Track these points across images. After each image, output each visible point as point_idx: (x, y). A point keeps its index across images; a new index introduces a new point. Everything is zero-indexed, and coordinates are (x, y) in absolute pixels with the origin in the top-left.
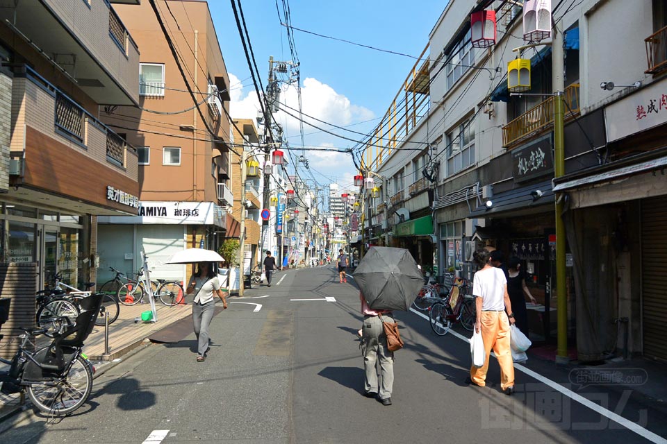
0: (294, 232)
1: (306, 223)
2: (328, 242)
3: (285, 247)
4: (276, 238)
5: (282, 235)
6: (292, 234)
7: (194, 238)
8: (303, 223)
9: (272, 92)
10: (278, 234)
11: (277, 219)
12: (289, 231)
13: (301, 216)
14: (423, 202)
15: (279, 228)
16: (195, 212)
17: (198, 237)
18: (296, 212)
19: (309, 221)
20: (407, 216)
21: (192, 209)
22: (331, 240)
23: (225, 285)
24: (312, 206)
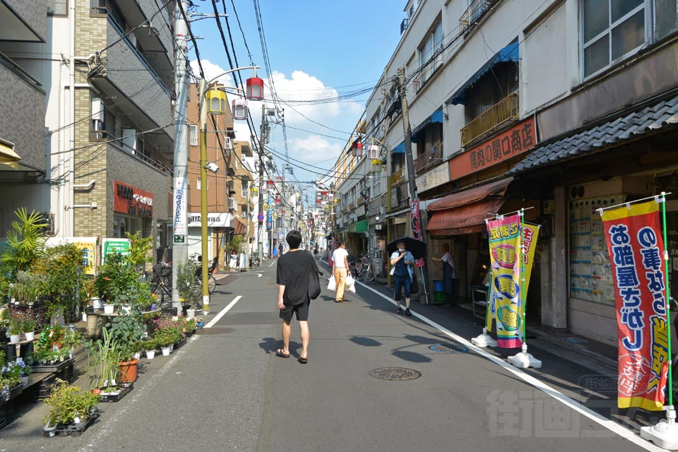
0: (281, 227)
1: (292, 219)
2: (313, 234)
3: (275, 240)
4: (267, 233)
5: (272, 230)
6: (280, 229)
7: (218, 235)
8: (289, 219)
9: (264, 130)
10: (268, 230)
11: (268, 217)
12: (278, 226)
13: (288, 213)
14: (361, 211)
15: (270, 225)
16: (218, 219)
17: (220, 235)
18: (283, 212)
19: (294, 217)
20: (356, 219)
21: (216, 217)
22: (316, 233)
23: (235, 266)
24: (297, 205)
